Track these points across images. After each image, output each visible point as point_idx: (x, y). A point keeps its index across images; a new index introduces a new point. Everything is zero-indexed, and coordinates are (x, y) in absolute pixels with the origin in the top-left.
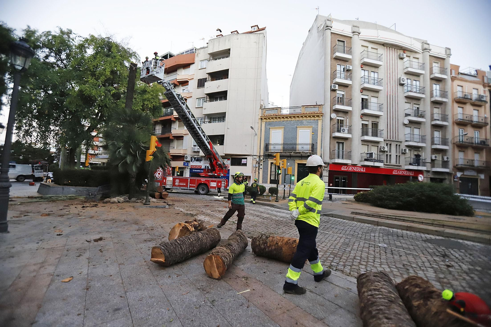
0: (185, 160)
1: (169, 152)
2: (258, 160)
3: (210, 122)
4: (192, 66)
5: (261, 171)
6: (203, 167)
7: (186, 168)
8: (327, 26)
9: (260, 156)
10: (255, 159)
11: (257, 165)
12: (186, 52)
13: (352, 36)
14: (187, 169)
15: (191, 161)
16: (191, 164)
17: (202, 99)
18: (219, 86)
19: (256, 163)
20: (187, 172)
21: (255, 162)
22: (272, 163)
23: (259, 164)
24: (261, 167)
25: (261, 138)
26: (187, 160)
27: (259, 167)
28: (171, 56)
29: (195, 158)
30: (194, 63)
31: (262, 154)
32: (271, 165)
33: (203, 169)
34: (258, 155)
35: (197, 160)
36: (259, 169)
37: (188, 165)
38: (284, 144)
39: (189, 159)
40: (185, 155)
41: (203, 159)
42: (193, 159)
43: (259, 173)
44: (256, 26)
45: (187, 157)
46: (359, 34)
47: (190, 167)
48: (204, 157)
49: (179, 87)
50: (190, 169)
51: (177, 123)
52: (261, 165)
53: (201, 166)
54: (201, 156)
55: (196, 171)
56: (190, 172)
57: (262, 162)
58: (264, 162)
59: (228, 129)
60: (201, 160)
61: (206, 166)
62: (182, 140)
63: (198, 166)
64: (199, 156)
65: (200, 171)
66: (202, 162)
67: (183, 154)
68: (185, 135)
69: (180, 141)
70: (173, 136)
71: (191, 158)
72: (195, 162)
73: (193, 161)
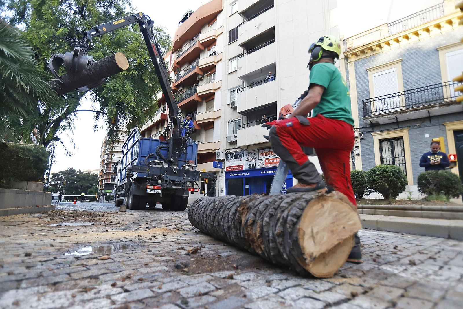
0: (217, 158)
1: (197, 149)
5: (358, 161)
6: (246, 167)
14: (220, 174)
15: (227, 160)
16: (227, 164)
18: (260, 25)
20: (220, 178)
22: (381, 141)
26: (219, 158)
28: (191, 14)
29: (232, 154)
30: (221, 11)
32: (380, 145)
33: (246, 171)
35: (236, 157)
37: (221, 167)
38: (407, 93)
39: (222, 156)
40: (217, 151)
41: (245, 153)
42: (230, 156)
43: (354, 165)
45: (219, 154)
47: (225, 170)
48: (246, 150)
49: (205, 52)
50: (226, 173)
51: (205, 104)
52: (356, 147)
53: (243, 166)
54: (241, 148)
55: (236, 175)
56: (226, 179)
57: (359, 140)
58: (362, 141)
59: (282, 89)
60: (241, 156)
61: (250, 165)
62: (212, 129)
63: (237, 166)
64: (237, 150)
65: (241, 174)
66: (244, 159)
67: (213, 150)
68: (215, 120)
69: (210, 131)
70: (198, 124)
71: (226, 154)
72: (233, 160)
73: (229, 159)
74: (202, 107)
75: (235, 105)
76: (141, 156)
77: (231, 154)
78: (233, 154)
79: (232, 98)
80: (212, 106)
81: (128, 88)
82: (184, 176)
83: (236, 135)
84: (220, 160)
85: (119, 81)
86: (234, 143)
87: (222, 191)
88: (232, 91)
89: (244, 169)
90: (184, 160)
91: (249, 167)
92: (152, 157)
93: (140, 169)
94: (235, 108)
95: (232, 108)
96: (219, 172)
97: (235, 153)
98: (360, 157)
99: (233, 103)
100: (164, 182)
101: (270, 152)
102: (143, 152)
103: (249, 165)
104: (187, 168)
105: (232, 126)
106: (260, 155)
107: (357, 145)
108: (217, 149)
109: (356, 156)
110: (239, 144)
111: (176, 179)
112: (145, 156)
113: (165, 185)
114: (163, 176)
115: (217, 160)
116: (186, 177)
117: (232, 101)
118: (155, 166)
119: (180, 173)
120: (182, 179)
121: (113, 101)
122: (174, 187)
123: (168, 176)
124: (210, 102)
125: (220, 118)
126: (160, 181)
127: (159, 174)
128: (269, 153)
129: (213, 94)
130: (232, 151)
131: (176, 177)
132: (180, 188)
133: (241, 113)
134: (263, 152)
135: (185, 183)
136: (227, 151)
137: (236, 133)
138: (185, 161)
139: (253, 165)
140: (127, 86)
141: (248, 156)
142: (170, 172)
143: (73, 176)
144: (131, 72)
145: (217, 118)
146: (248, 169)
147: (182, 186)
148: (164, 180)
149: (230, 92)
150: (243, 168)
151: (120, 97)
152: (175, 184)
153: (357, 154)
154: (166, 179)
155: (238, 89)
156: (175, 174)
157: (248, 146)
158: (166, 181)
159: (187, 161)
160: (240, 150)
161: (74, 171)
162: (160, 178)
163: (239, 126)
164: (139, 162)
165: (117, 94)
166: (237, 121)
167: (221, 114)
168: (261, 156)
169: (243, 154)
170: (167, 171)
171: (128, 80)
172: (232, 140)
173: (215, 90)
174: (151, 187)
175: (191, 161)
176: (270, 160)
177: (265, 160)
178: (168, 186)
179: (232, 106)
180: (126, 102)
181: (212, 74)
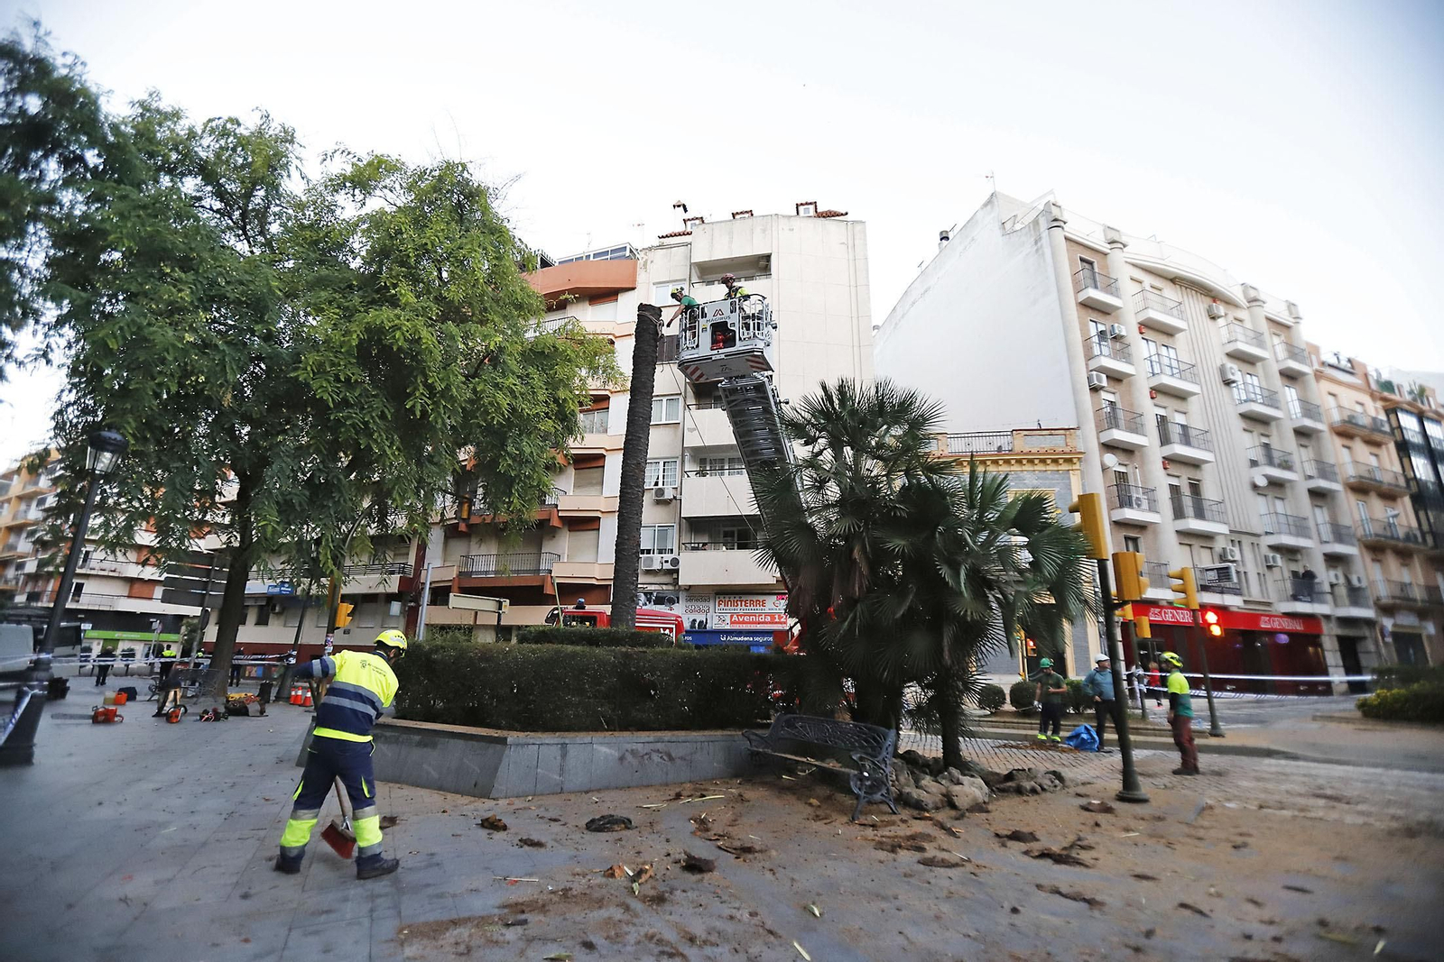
1: (550, 571)
3: (702, 473)
4: (622, 298)
6: (687, 625)
8: (1056, 220)
12: (595, 255)
13: (1109, 251)
17: (665, 399)
28: (545, 263)
29: (648, 594)
30: (633, 289)
33: (688, 632)
35: (659, 601)
41: (683, 595)
42: (643, 598)
44: (811, 204)
46: (1125, 246)
48: (685, 590)
51: (571, 472)
53: (679, 620)
54: (682, 588)
60: (671, 602)
61: (694, 620)
62: (595, 532)
64: (664, 587)
66: (679, 607)
67: (601, 580)
68: (605, 516)
70: (561, 518)
72: (651, 606)
73: (641, 603)
74: (563, 477)
77: (646, 594)
78: (651, 594)
79: (650, 476)
86: (658, 573)
88: (651, 462)
91: (694, 626)
95: (658, 501)
97: (659, 593)
99: (659, 491)
101: (741, 601)
103: (691, 620)
106: (719, 605)
110: (682, 579)
128: (739, 603)
129: (599, 458)
130: (653, 588)
133: (688, 518)
134: (727, 600)
139: (701, 622)
141: (690, 604)
146: (690, 628)
155: (666, 463)
160: (671, 588)
166: (664, 528)
168: (722, 607)
169: (677, 598)
172: (656, 566)
176: (741, 616)
177: (732, 617)
179: (656, 496)
181: (594, 410)
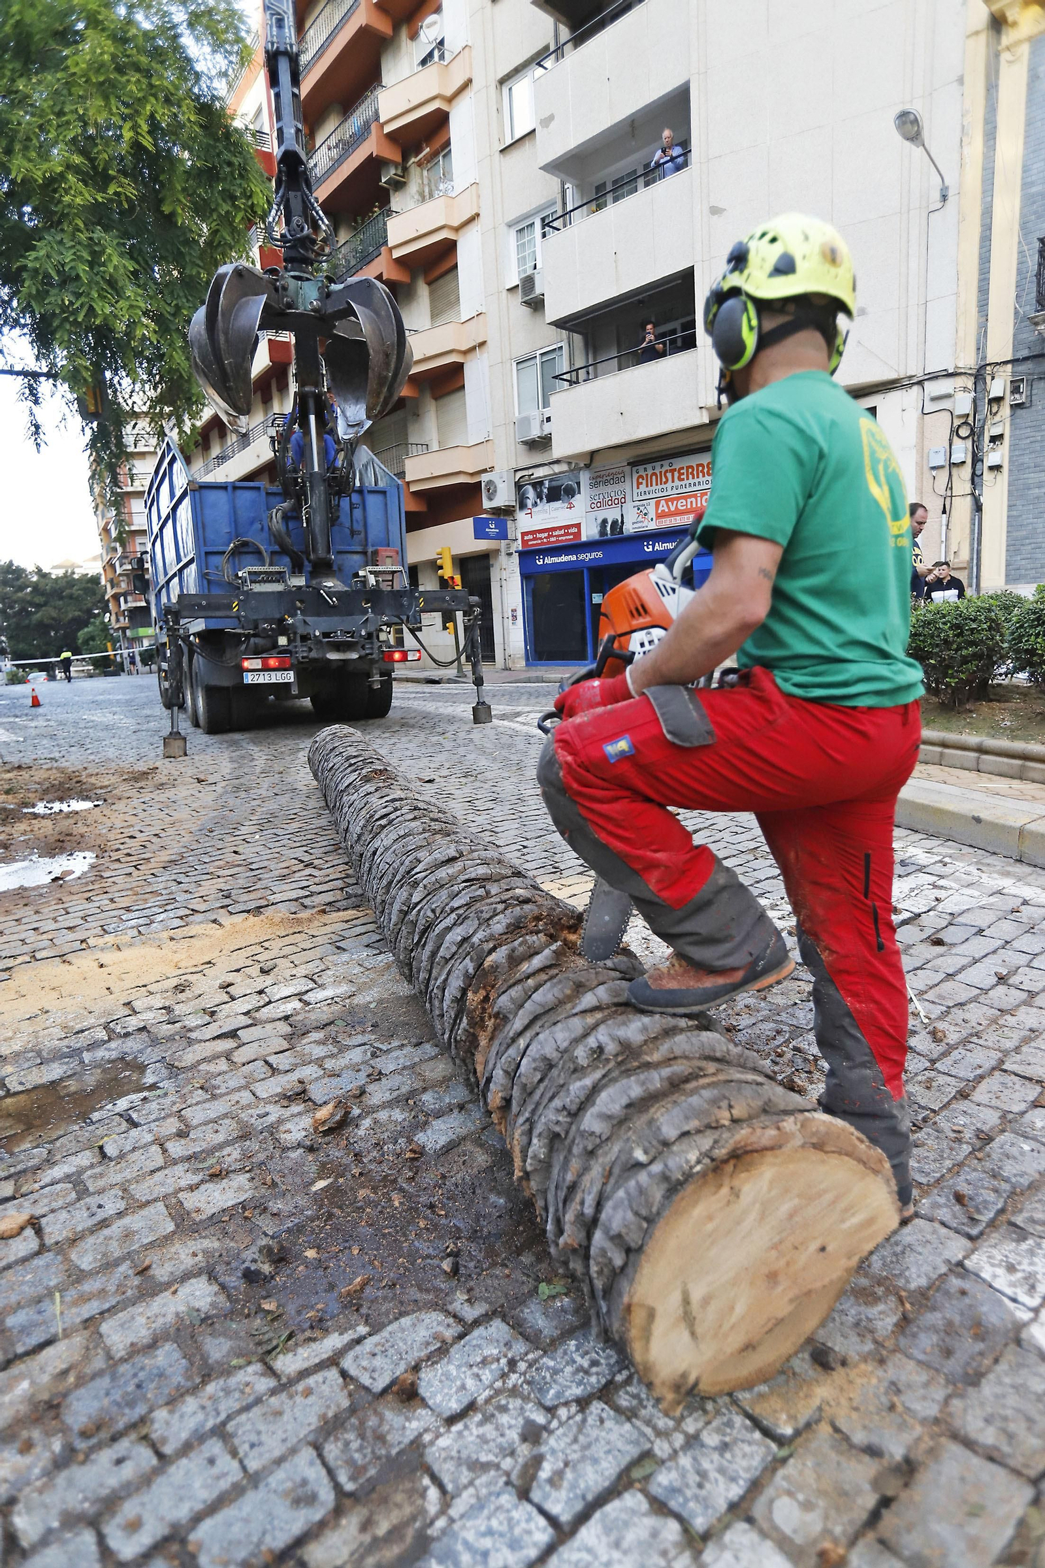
0: (487, 504)
1: (404, 474)
2: (963, 403)
5: (995, 493)
6: (590, 532)
7: (497, 552)
9: (979, 375)
10: (945, 404)
11: (962, 450)
14: (503, 558)
15: (523, 506)
16: (525, 522)
19: (955, 432)
20: (504, 575)
21: (941, 426)
23: (975, 435)
24: (992, 458)
25: (987, 213)
26: (495, 504)
27: (977, 459)
29: (537, 485)
31: (1001, 347)
33: (590, 546)
34: (968, 360)
35: (555, 495)
36: (976, 478)
37: (503, 535)
39: (504, 496)
40: (484, 478)
41: (585, 479)
42: (531, 493)
43: (978, 507)
45: (492, 489)
47: (518, 545)
48: (587, 466)
49: (399, 47)
50: (522, 554)
51: (423, 290)
52: (993, 439)
53: (578, 526)
54: (569, 463)
55: (556, 560)
56: (526, 576)
57: (1005, 411)
58: (1019, 412)
59: (715, 211)
60: (571, 492)
61: (605, 521)
62: (459, 394)
63: (560, 528)
64: (557, 468)
65: (574, 558)
66: (581, 501)
67: (472, 474)
68: (470, 356)
69: (453, 401)
71: (519, 486)
72: (544, 506)
73: (529, 503)
74: (414, 305)
75: (538, 291)
76: (207, 553)
77: (534, 486)
78: (541, 483)
79: (524, 258)
80: (452, 298)
81: (115, 267)
82: (365, 612)
83: (547, 412)
84: (497, 511)
85: (74, 235)
86: (541, 444)
87: (515, 617)
88: (522, 227)
89: (584, 538)
90: (359, 549)
91: (603, 532)
92: (244, 550)
93: (209, 607)
94: (537, 305)
95: (527, 303)
96: (498, 551)
97: (551, 481)
98: (1004, 477)
99: (528, 283)
100: (298, 643)
101: (673, 471)
102: (210, 535)
103: (600, 521)
104: (372, 580)
105: (533, 373)
106: (639, 484)
107: (996, 431)
108: (485, 471)
109: (988, 476)
110: (559, 449)
111: (339, 625)
112: (221, 549)
113: (302, 652)
114: (290, 621)
115: (485, 511)
116: (370, 615)
117: (525, 271)
118: (258, 588)
119: (348, 603)
120: (359, 624)
121: (68, 327)
122: (333, 656)
123: (308, 619)
124: (441, 281)
125: (485, 348)
126: (283, 641)
127: (278, 616)
128: (669, 475)
129: (449, 247)
130: (539, 473)
131: (336, 618)
132: (355, 656)
133: (560, 324)
134: (650, 472)
135: (369, 636)
136: (519, 474)
137: (546, 404)
138: (365, 553)
139: (615, 523)
140: (110, 259)
141: (596, 491)
142: (314, 602)
143: (21, 588)
144: (111, 191)
145: (473, 349)
146: (597, 537)
147: (363, 647)
148: (295, 633)
149: (513, 233)
150: (578, 534)
151: (91, 309)
152: (339, 647)
153: (991, 468)
154: (301, 630)
155: (543, 220)
156: (334, 607)
157: (593, 454)
158: (304, 638)
159: (370, 550)
160: (564, 467)
161: (19, 572)
162: (283, 630)
163: (556, 377)
164: (203, 576)
165: (78, 295)
166: (549, 357)
167: (489, 330)
168: (643, 488)
169: (578, 484)
170: (301, 601)
171: (106, 229)
172: (535, 433)
173: (457, 229)
174: (256, 664)
175: (384, 552)
176: (672, 500)
177: (657, 504)
178: (313, 654)
179: (525, 293)
180: (121, 327)
181: (435, 154)
